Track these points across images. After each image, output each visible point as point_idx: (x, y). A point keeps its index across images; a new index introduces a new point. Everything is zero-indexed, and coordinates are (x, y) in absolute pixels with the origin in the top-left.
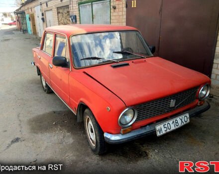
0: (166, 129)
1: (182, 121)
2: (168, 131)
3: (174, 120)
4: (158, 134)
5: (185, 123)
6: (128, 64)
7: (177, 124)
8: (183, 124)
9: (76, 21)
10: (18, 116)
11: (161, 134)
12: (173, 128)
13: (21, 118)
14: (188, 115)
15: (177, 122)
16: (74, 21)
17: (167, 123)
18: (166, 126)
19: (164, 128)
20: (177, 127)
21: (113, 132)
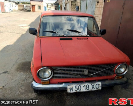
0: (76, 89)
1: (93, 87)
2: (78, 91)
3: (86, 85)
4: (69, 91)
5: (96, 89)
6: (71, 39)
7: (88, 88)
8: (93, 89)
9: (78, 10)
10: (17, 60)
11: (71, 92)
12: (83, 90)
13: (17, 61)
14: (100, 84)
15: (88, 87)
16: (77, 9)
17: (78, 85)
18: (77, 87)
19: (75, 88)
20: (87, 90)
21: (36, 81)
